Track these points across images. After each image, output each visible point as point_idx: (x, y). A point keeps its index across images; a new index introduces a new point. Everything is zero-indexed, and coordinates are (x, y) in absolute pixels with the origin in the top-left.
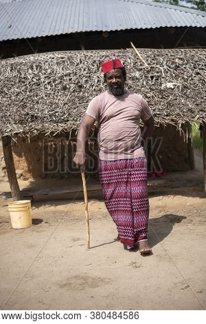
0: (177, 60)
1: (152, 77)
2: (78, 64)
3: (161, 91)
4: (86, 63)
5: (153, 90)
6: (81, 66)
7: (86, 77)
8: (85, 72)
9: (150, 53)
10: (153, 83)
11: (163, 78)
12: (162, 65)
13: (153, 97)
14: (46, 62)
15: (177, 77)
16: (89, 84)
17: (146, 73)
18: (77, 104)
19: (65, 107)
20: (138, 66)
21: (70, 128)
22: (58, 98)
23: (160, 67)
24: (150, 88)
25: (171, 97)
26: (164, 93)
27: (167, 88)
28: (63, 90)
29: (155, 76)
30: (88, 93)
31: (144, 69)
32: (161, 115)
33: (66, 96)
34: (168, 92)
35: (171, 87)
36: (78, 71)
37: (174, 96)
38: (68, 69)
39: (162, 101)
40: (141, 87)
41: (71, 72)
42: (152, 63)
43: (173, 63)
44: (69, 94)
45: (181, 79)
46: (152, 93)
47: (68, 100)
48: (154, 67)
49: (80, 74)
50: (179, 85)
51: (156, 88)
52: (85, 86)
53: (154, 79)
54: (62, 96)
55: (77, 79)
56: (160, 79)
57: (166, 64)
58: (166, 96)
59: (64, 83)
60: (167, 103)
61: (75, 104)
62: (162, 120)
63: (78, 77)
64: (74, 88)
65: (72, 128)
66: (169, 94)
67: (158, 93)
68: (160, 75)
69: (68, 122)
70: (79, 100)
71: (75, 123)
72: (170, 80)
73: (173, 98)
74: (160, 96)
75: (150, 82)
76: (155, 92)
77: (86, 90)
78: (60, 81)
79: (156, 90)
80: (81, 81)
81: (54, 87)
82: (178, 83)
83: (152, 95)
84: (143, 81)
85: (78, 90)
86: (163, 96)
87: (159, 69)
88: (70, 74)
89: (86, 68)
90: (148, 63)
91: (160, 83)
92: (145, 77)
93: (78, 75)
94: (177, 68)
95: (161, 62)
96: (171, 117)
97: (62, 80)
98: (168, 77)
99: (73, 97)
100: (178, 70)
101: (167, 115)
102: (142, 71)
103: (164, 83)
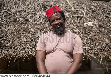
2: (28, 5)
3: (84, 28)
4: (33, 4)
5: (78, 27)
6: (30, 6)
7: (32, 14)
8: (32, 10)
10: (78, 21)
11: (85, 18)
13: (79, 32)
14: (9, 2)
15: (94, 18)
16: (33, 19)
17: (73, 14)
18: (21, 34)
19: (11, 36)
20: (67, 9)
21: (10, 55)
22: (9, 28)
23: (82, 11)
24: (76, 25)
25: (91, 33)
26: (86, 29)
27: (88, 26)
28: (14, 22)
29: (80, 16)
30: (31, 26)
31: (72, 11)
32: (86, 48)
33: (14, 27)
34: (89, 29)
35: (91, 25)
36: (27, 9)
37: (94, 32)
38: (21, 7)
39: (85, 36)
40: (69, 23)
41: (22, 9)
42: (77, 8)
43: (90, 9)
44: (17, 25)
45: (96, 20)
46: (78, 29)
47: (15, 30)
48: (78, 11)
49: (28, 11)
50: (96, 24)
51: (80, 26)
52: (30, 20)
53: (79, 18)
54: (11, 27)
55: (25, 14)
56: (82, 19)
57: (86, 9)
58: (88, 32)
59: (16, 17)
60: (89, 39)
61: (19, 34)
62: (86, 53)
63: (26, 13)
64: (22, 21)
65: (12, 55)
66: (90, 31)
67: (82, 30)
68: (83, 16)
69: (10, 49)
70: (23, 31)
71: (15, 51)
72: (90, 20)
73: (93, 34)
74: (83, 32)
75: (76, 21)
76: (80, 28)
77: (30, 23)
78: (13, 15)
79: (80, 27)
80: (27, 17)
81: (8, 19)
82: (95, 22)
83: (78, 31)
84: (71, 19)
85: (24, 23)
86: (86, 32)
87: (82, 12)
88: (22, 11)
89: (33, 8)
90: (74, 7)
91: (82, 22)
92: (72, 16)
93: (27, 12)
94: (93, 12)
95: (83, 7)
96: (94, 51)
97: (15, 15)
98: (88, 18)
99: (19, 28)
100: (94, 13)
101: (91, 49)
102: (70, 13)
103: (86, 22)
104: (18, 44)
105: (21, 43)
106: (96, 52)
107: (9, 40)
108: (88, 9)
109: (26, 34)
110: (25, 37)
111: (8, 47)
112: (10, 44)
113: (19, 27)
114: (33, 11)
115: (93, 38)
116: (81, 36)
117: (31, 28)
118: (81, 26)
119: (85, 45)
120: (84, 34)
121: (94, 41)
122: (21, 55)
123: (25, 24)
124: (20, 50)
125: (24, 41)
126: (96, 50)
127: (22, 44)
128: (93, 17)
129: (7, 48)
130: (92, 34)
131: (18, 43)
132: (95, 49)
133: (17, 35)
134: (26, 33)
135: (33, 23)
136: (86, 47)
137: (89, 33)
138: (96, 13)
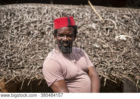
0: (125, 16)
1: (107, 29)
2: (45, 14)
3: (116, 43)
4: (51, 13)
5: (108, 41)
6: (47, 15)
7: (50, 25)
8: (49, 21)
9: (103, 10)
10: (108, 35)
11: (116, 30)
12: (114, 19)
13: (108, 48)
14: (20, 10)
15: (128, 30)
16: (51, 32)
17: (101, 25)
18: (36, 50)
19: (24, 53)
20: (94, 19)
21: (23, 76)
22: (21, 43)
23: (112, 21)
24: (105, 39)
25: (125, 49)
26: (118, 44)
27: (120, 39)
28: (27, 35)
29: (109, 28)
30: (48, 40)
31: (99, 21)
32: (118, 68)
33: (27, 41)
34: (122, 43)
35: (124, 39)
36: (43, 19)
37: (128, 48)
38: (35, 17)
39: (117, 53)
40: (97, 37)
41: (38, 20)
42: (106, 17)
43: (123, 18)
44: (31, 39)
45: (131, 32)
46: (108, 44)
47: (28, 45)
48: (107, 21)
49: (45, 22)
50: (130, 37)
52: (47, 33)
53: (109, 31)
54: (24, 41)
55: (41, 26)
56: (113, 31)
57: (118, 18)
58: (120, 48)
59: (29, 29)
60: (123, 56)
61: (34, 50)
62: (119, 74)
63: (42, 25)
64: (37, 34)
65: (25, 76)
66: (123, 46)
67: (113, 45)
68: (113, 28)
69: (23, 69)
70: (39, 46)
71: (29, 71)
72: (122, 32)
73: (127, 50)
74: (115, 47)
75: (105, 34)
76: (110, 43)
77: (47, 37)
78: (27, 27)
80: (44, 29)
81: (19, 31)
82: (129, 35)
83: (107, 46)
84: (99, 31)
86: (117, 47)
88: (37, 21)
89: (50, 18)
90: (102, 17)
91: (113, 35)
92: (100, 28)
93: (43, 23)
94: (126, 22)
95: (113, 16)
96: (128, 71)
97: (29, 26)
98: (120, 29)
99: (34, 43)
100: (127, 24)
101: (124, 70)
102: (98, 23)
103: (117, 35)
104: (33, 63)
105: (36, 61)
106: (131, 73)
107: (22, 58)
108: (120, 18)
109: (43, 50)
110: (41, 54)
111: (21, 67)
112: (23, 63)
114: (51, 22)
115: (126, 55)
116: (112, 53)
117: (48, 42)
118: (111, 40)
119: (117, 64)
120: (115, 50)
121: (128, 59)
122: (36, 77)
123: (40, 38)
124: (35, 71)
125: (40, 59)
126: (131, 70)
127: (38, 63)
128: (126, 29)
129: (19, 68)
131: (33, 61)
132: (130, 68)
133: (31, 52)
134: (42, 49)
135: (51, 36)
136: (118, 66)
138: (130, 24)
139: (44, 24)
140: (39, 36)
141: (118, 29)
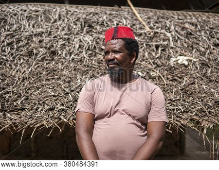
0: (187, 25)
1: (157, 47)
2: (55, 21)
3: (171, 69)
4: (66, 20)
5: (158, 66)
6: (59, 23)
7: (65, 39)
8: (63, 33)
9: (151, 14)
10: (158, 55)
11: (172, 48)
12: (169, 30)
13: (159, 77)
14: (15, 15)
15: (191, 48)
16: (66, 50)
17: (148, 40)
18: (43, 80)
19: (24, 85)
20: (136, 29)
21: (23, 123)
22: (17, 68)
23: (166, 33)
24: (154, 63)
25: (185, 79)
26: (174, 71)
27: (178, 64)
28: (27, 56)
29: (161, 45)
30: (63, 64)
31: (145, 33)
32: (174, 109)
33: (28, 66)
34: (181, 70)
35: (184, 63)
36: (54, 30)
37: (190, 77)
38: (40, 26)
39: (173, 85)
40: (141, 59)
41: (44, 31)
42: (155, 27)
43: (183, 29)
44: (34, 63)
45: (195, 52)
46: (158, 72)
47: (30, 73)
48: (158, 33)
49: (56, 35)
50: (195, 60)
51: (163, 63)
52: (60, 52)
53: (160, 49)
54: (23, 66)
55: (50, 41)
56: (167, 50)
57: (175, 29)
58: (178, 77)
59: (30, 46)
60: (182, 90)
61: (40, 81)
62: (175, 119)
63: (52, 39)
64: (43, 54)
65: (26, 123)
66: (182, 74)
67: (166, 72)
68: (167, 44)
69: (23, 111)
70: (48, 74)
71: (33, 115)
72: (182, 52)
73: (189, 81)
74: (169, 76)
75: (154, 54)
76: (162, 69)
77: (60, 59)
78: (26, 42)
79: (162, 67)
80: (55, 45)
81: (15, 50)
82: (192, 57)
83: (157, 75)
84: (144, 51)
85: (49, 58)
86: (174, 76)
87: (165, 35)
88: (43, 33)
89: (65, 27)
90: (149, 26)
91: (167, 56)
92: (146, 45)
93: (53, 36)
94: (189, 35)
95: (168, 26)
96: (190, 114)
97: (30, 41)
98: (179, 47)
99: (38, 69)
100: (190, 37)
101: (184, 112)
102: (142, 37)
103: (173, 56)
104: (39, 101)
105: (44, 98)
106: (195, 117)
107: (20, 93)
108: (178, 28)
109: (53, 81)
110: (51, 87)
111: (19, 108)
112: (22, 101)
113: (39, 67)
114: (65, 34)
115: (187, 88)
116: (164, 85)
117: (63, 68)
118: (163, 65)
119: (173, 103)
120: (170, 80)
121: (190, 94)
122: (45, 124)
123: (49, 60)
124: (42, 114)
125: (50, 95)
126: (194, 113)
127: (47, 102)
128: (188, 46)
129: (16, 109)
130: (186, 81)
131: (39, 99)
132: (193, 110)
133: (35, 83)
134: (53, 79)
135: (66, 58)
136: (174, 106)
137: (180, 78)
138: (196, 38)
139: (56, 38)
140: (46, 58)
141: (174, 47)
